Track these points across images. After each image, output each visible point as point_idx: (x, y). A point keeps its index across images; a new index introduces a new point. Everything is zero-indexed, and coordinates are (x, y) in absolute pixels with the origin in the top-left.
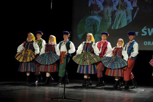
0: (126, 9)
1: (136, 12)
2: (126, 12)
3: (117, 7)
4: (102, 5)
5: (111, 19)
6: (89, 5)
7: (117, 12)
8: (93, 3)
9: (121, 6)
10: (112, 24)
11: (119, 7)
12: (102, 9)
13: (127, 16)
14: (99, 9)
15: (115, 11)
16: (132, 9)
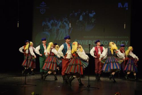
0: (65, 28)
1: (71, 31)
2: (65, 30)
3: (60, 27)
4: (50, 26)
5: (56, 34)
6: (43, 25)
7: (59, 30)
8: (45, 24)
9: (62, 26)
10: (57, 38)
11: (61, 27)
12: (51, 28)
13: (66, 32)
14: (49, 28)
15: (59, 29)
16: (69, 28)
